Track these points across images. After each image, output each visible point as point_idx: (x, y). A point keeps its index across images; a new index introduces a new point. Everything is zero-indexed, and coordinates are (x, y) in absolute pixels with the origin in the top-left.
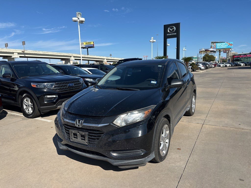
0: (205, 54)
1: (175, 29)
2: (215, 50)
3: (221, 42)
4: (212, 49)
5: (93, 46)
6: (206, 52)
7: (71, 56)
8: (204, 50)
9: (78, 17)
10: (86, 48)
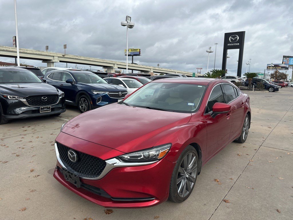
0: (274, 71)
1: (238, 38)
2: (287, 66)
5: (140, 54)
6: (275, 68)
7: (114, 64)
8: (273, 66)
9: (128, 21)
10: (131, 56)
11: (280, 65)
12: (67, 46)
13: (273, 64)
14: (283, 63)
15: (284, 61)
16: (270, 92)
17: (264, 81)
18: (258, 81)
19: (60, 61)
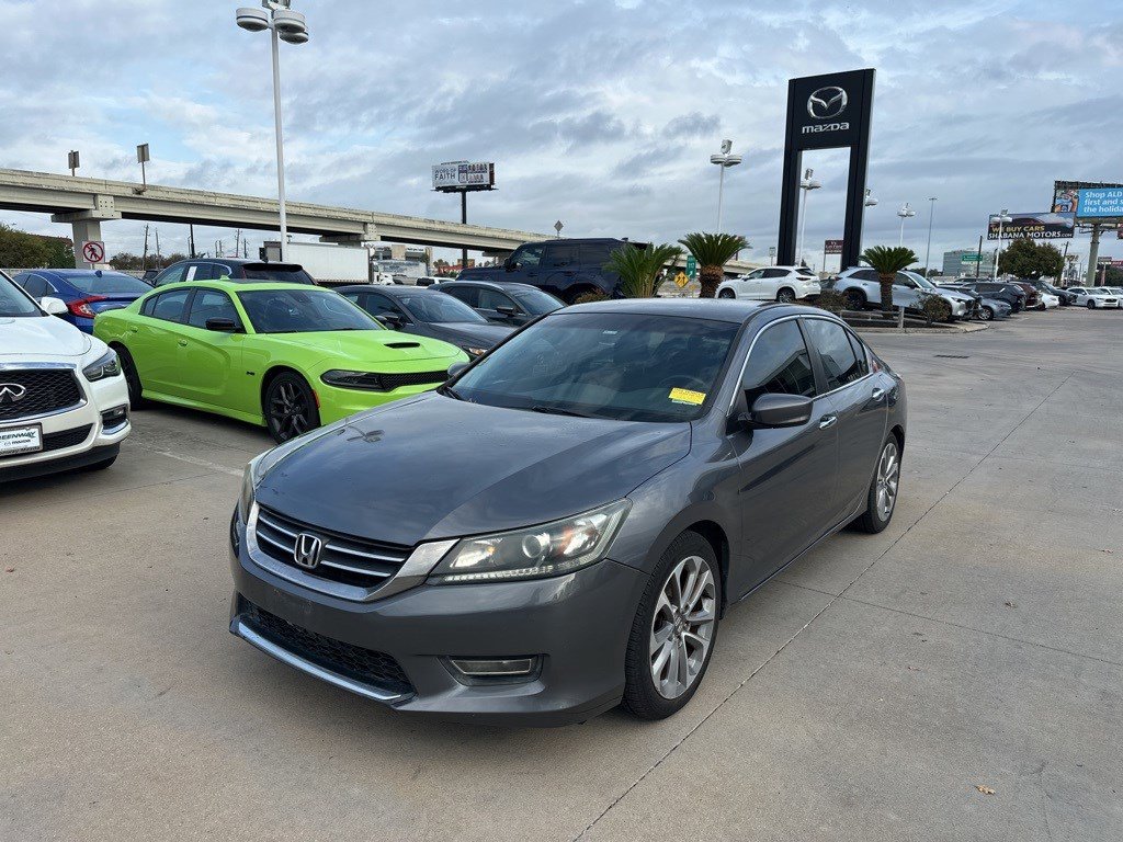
0: (1011, 241)
1: (845, 103)
2: (1069, 222)
3: (1108, 186)
4: (1053, 219)
5: (492, 182)
6: (1022, 230)
7: (365, 224)
8: (1010, 219)
10: (458, 190)
11: (1039, 218)
12: (152, 151)
13: (1009, 215)
14: (1052, 211)
15: (1058, 202)
19: (126, 215)
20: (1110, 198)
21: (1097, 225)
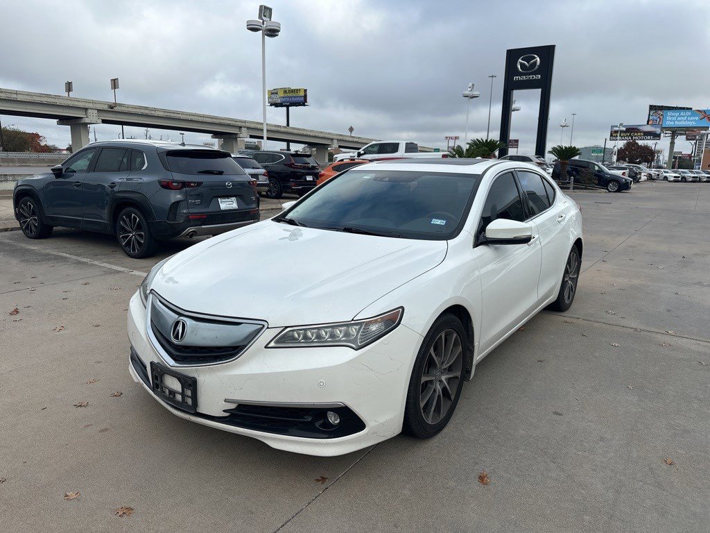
0: (626, 142)
1: (538, 64)
2: (658, 130)
3: (681, 108)
5: (306, 101)
6: (630, 135)
7: (240, 127)
8: (624, 129)
9: (264, 18)
10: (284, 106)
11: (640, 128)
12: (120, 83)
13: (624, 126)
14: (648, 124)
15: (651, 118)
16: (610, 192)
17: (597, 165)
18: (584, 167)
19: (104, 122)
20: (682, 116)
21: (675, 132)
